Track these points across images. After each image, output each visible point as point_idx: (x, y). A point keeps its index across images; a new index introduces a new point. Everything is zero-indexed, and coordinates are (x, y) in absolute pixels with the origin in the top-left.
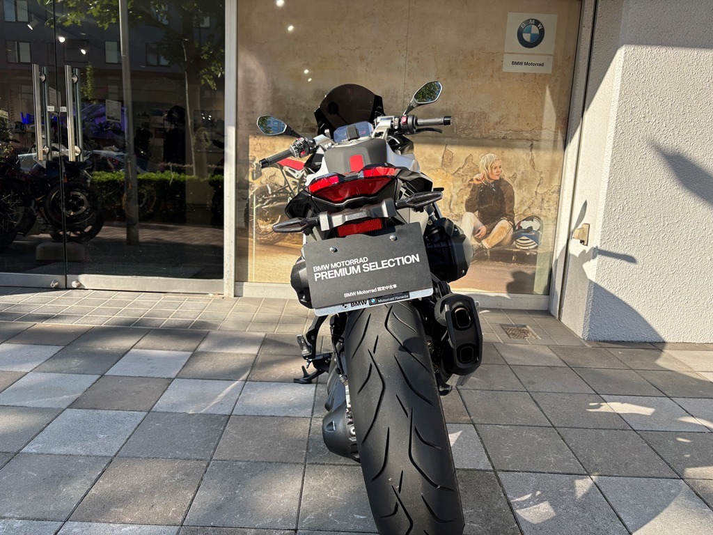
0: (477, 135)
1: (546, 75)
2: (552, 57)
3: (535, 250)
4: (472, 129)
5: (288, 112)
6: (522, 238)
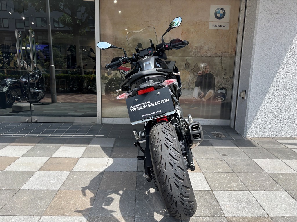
1: (226, 30)
2: (229, 23)
3: (224, 101)
4: (197, 53)
6: (219, 97)
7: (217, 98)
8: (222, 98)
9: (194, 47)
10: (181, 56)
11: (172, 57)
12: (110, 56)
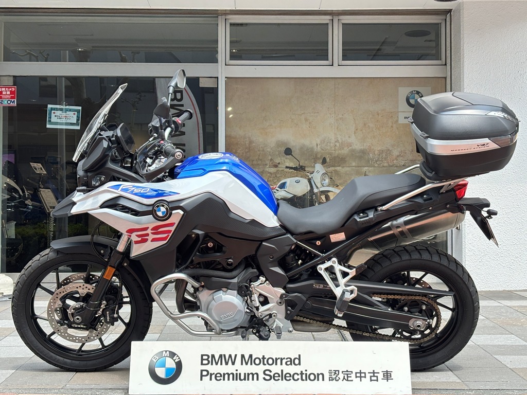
0: (386, 164)
3: (433, 240)
4: (382, 161)
5: (259, 156)
9: (376, 152)
10: (356, 167)
11: (340, 168)
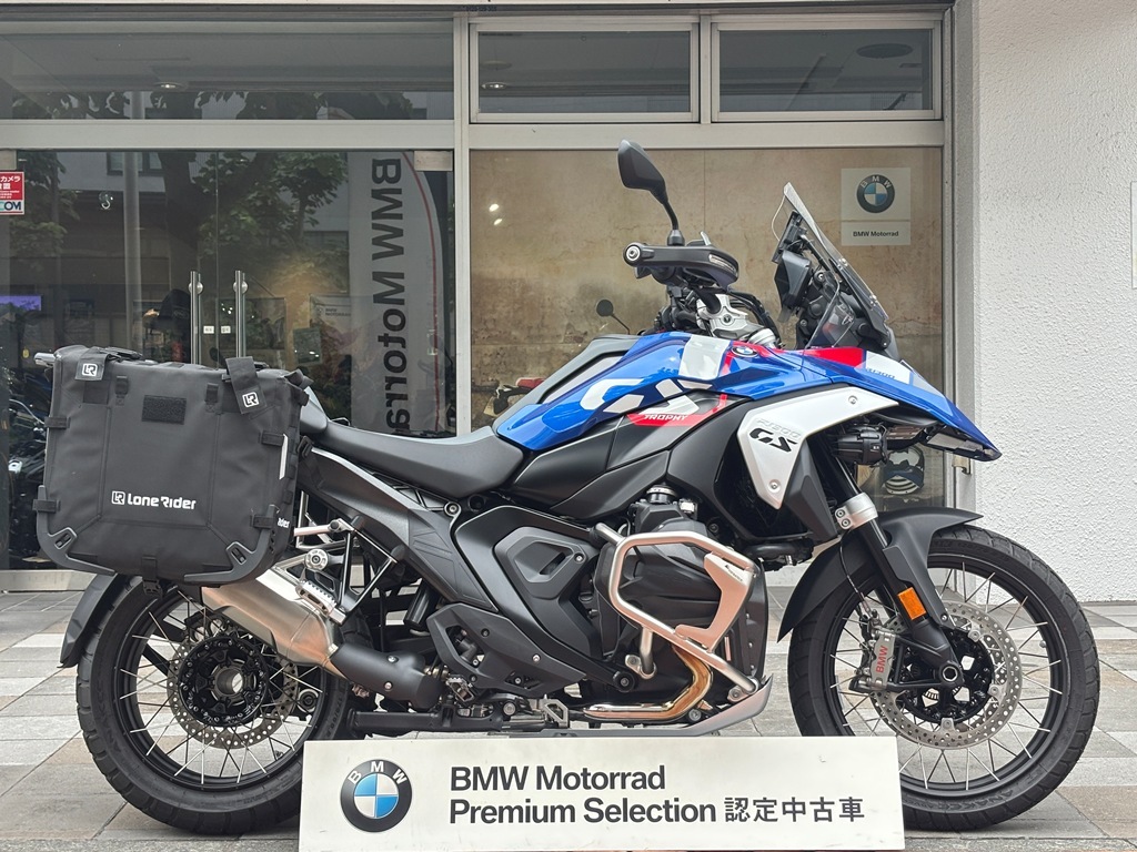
1: (902, 247)
2: (909, 224)
3: (916, 496)
6: (895, 478)
7: (889, 482)
8: (908, 481)
12: (504, 346)
